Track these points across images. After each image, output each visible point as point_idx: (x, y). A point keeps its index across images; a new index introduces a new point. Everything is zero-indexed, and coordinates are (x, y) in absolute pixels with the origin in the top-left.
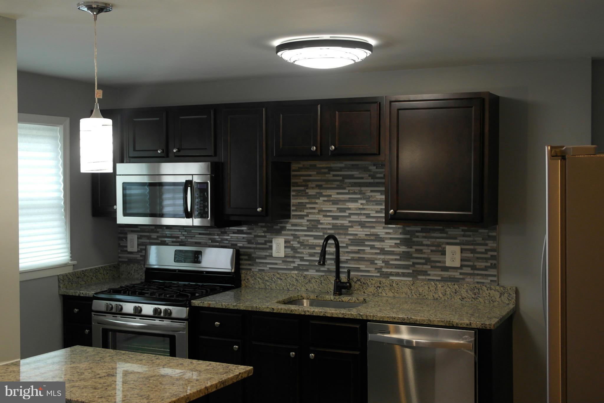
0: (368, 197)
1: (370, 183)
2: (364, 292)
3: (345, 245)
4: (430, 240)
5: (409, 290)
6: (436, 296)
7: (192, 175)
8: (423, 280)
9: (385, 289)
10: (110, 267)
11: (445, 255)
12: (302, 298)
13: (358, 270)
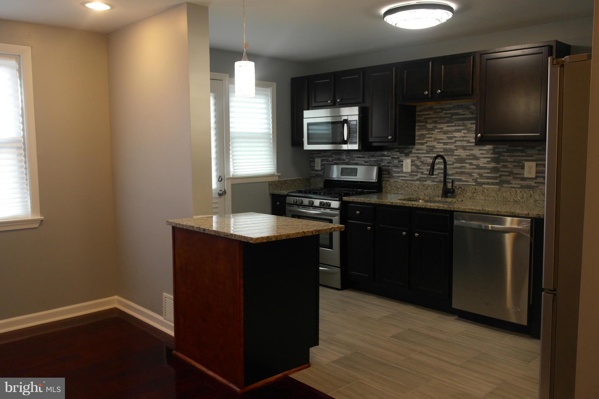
0: (468, 128)
1: (470, 118)
2: (464, 196)
3: (451, 163)
4: (513, 158)
5: (496, 195)
6: (516, 199)
7: (348, 115)
8: (507, 187)
9: (479, 193)
10: (303, 179)
11: (524, 168)
12: (419, 199)
13: (460, 180)
